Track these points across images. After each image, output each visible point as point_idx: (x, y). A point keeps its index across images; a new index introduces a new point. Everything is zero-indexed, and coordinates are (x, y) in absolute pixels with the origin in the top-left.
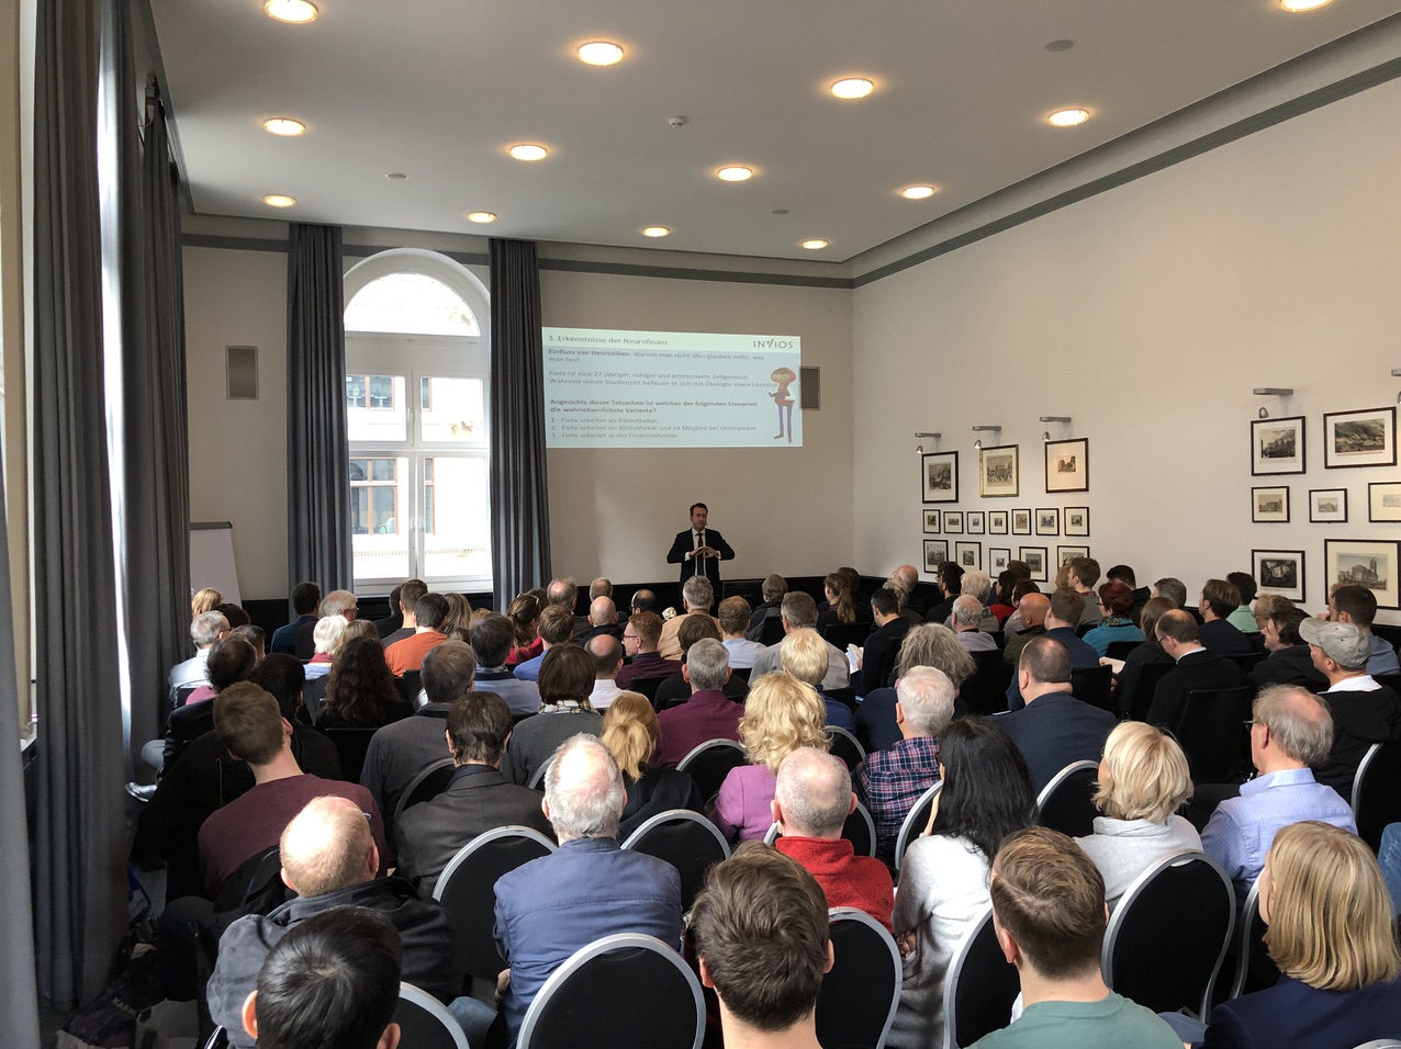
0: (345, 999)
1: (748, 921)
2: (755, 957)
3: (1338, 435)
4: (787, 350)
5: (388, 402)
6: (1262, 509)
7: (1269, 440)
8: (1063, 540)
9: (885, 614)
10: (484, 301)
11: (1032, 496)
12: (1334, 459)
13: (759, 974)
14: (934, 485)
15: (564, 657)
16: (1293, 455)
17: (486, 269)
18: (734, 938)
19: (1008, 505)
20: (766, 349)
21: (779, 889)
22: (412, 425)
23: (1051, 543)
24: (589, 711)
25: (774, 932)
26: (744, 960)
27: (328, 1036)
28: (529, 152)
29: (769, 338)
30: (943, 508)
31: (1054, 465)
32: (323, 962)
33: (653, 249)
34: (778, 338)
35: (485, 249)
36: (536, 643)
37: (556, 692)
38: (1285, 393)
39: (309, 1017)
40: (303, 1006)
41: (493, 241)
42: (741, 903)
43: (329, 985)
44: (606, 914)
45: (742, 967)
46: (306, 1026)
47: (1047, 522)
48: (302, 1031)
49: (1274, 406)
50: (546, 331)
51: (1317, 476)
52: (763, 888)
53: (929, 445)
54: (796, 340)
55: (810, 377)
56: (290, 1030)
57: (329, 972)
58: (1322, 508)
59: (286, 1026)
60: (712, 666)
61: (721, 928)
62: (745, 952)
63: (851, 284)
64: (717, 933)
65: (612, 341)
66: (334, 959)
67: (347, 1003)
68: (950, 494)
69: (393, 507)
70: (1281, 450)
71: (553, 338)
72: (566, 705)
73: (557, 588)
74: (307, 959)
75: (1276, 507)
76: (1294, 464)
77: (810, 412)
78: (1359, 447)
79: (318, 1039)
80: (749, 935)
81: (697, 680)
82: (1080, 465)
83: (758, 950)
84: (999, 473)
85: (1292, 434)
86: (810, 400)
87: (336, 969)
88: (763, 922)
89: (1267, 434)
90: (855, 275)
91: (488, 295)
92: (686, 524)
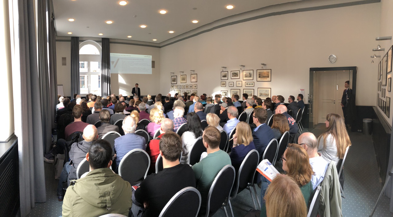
0: (104, 154)
1: (171, 143)
2: (172, 149)
3: (232, 74)
4: (149, 58)
5: (84, 67)
6: (222, 85)
7: (223, 75)
8: (193, 90)
9: (167, 100)
10: (100, 48)
11: (188, 83)
12: (232, 78)
13: (173, 152)
14: (173, 81)
15: (119, 105)
16: (226, 77)
17: (101, 43)
18: (168, 146)
19: (185, 84)
20: (146, 58)
21: (175, 138)
22: (89, 69)
23: (191, 90)
24: (123, 114)
25: (175, 145)
26: (170, 150)
27: (102, 161)
28: (109, 22)
29: (147, 56)
30: (174, 85)
31: (192, 78)
32: (100, 148)
33: (129, 40)
34: (148, 56)
35: (101, 40)
36: (111, 104)
37: (119, 111)
38: (225, 68)
39: (99, 158)
40: (98, 156)
41: (103, 39)
42: (169, 141)
43: (102, 153)
44: (134, 145)
45: (170, 151)
46: (98, 159)
47: (191, 87)
48: (98, 160)
49: (224, 70)
50: (111, 54)
51: (230, 80)
52: (172, 138)
53: (172, 75)
54: (151, 56)
55: (153, 63)
56: (96, 160)
57: (101, 150)
58: (230, 85)
59: (95, 159)
60: (143, 107)
61: (166, 145)
62: (170, 149)
63: (160, 47)
64: (165, 146)
65: (121, 55)
66: (102, 148)
67: (105, 156)
68: (176, 83)
69: (84, 84)
70: (225, 76)
71: (112, 55)
72: (120, 113)
73: (112, 96)
74: (97, 147)
75: (224, 84)
76: (226, 78)
77: (153, 68)
78: (235, 76)
79: (100, 162)
80: (171, 146)
81: (141, 109)
82: (196, 78)
83: (173, 148)
84: (183, 79)
85: (226, 74)
86: (153, 66)
87: (102, 150)
88: (173, 143)
89: (223, 74)
90: (161, 46)
91: (101, 48)
92: (134, 86)
